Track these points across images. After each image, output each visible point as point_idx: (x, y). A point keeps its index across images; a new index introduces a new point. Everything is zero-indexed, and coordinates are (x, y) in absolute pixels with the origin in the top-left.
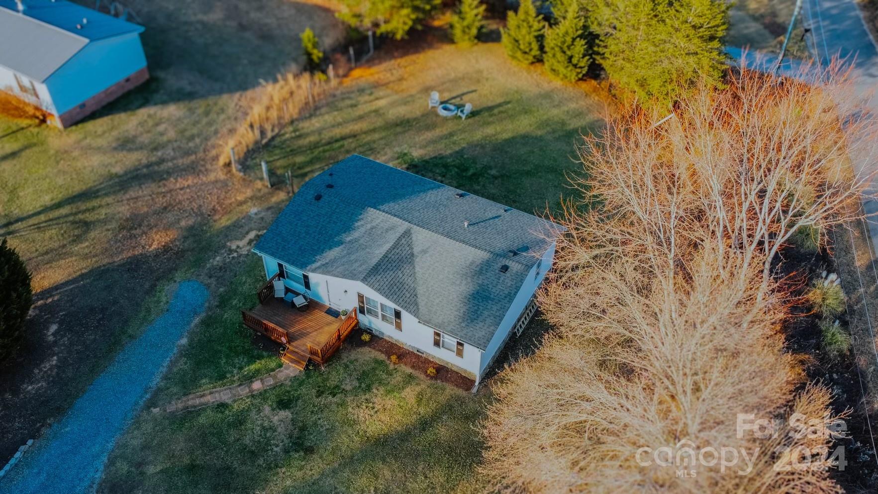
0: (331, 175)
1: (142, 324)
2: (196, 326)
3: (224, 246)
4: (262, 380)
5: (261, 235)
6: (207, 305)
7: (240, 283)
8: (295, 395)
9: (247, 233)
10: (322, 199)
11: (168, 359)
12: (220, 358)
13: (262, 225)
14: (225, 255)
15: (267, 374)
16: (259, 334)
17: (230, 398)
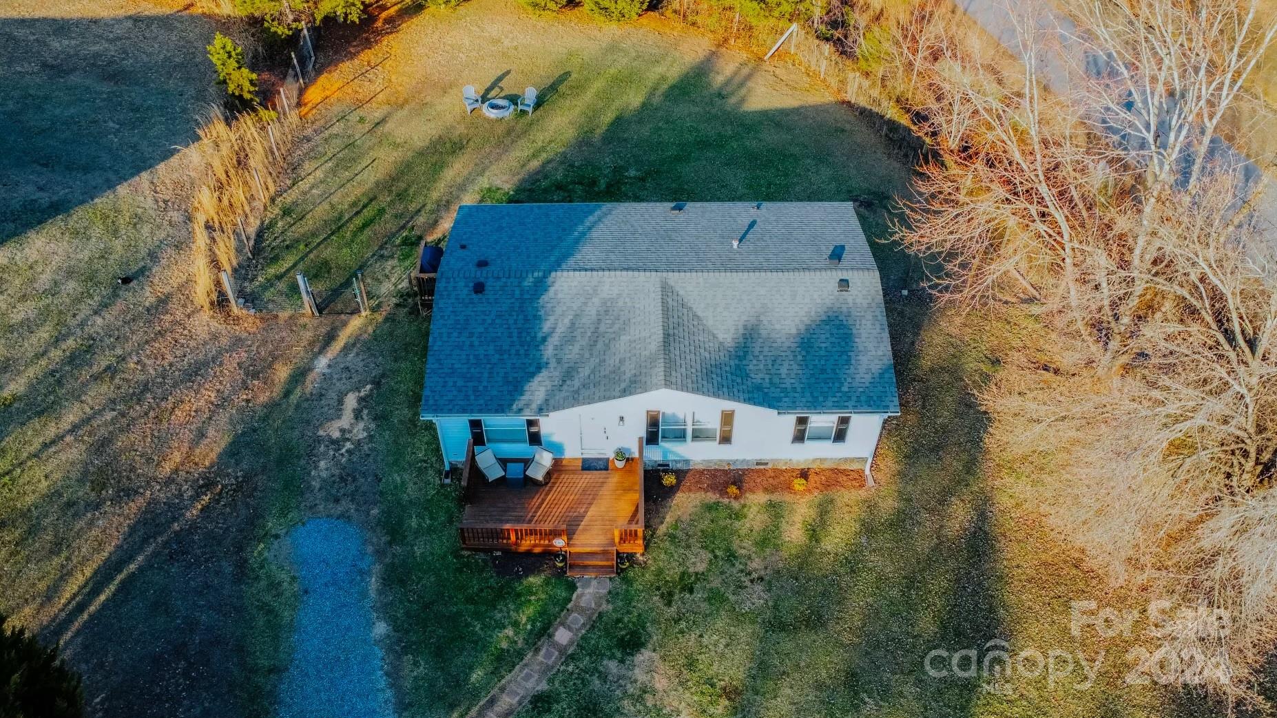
0: (463, 247)
1: (276, 638)
2: (380, 593)
3: (319, 440)
4: (562, 624)
5: (367, 396)
6: (370, 549)
7: (396, 487)
8: (634, 620)
9: (341, 402)
10: (488, 288)
11: (380, 673)
12: (468, 625)
13: (356, 379)
14: (332, 453)
15: (565, 611)
16: (499, 553)
17: (539, 681)
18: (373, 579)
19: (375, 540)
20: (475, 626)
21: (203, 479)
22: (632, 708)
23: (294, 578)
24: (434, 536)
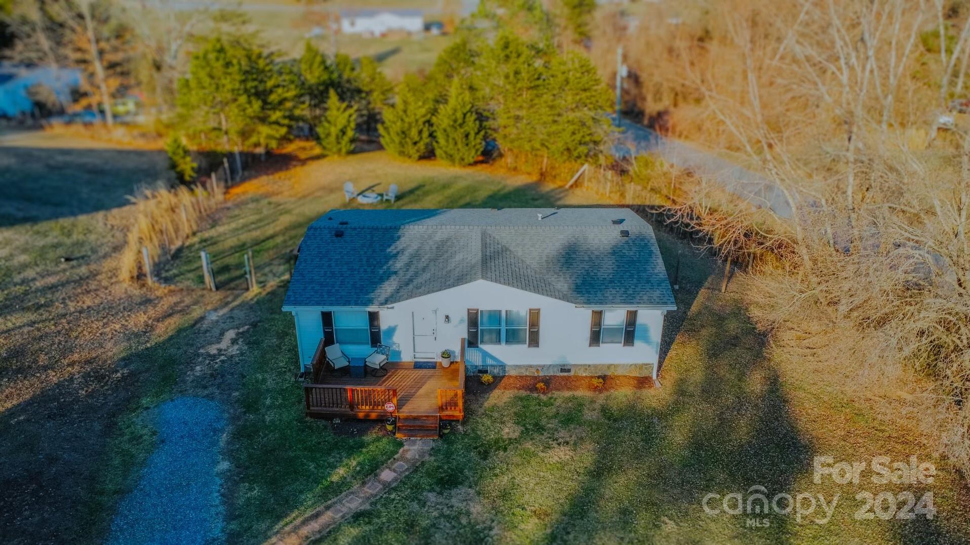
0: (330, 219)
1: (127, 471)
2: (229, 443)
3: (199, 355)
4: (388, 468)
5: (244, 332)
6: (226, 416)
7: (257, 382)
8: (453, 467)
9: (222, 334)
10: (346, 234)
11: (216, 494)
12: (303, 465)
13: (237, 322)
14: (207, 362)
15: (392, 460)
16: (338, 421)
17: (363, 503)
18: (225, 435)
19: (232, 411)
20: (309, 466)
21: (94, 373)
22: (448, 524)
23: (154, 433)
24: (283, 410)
